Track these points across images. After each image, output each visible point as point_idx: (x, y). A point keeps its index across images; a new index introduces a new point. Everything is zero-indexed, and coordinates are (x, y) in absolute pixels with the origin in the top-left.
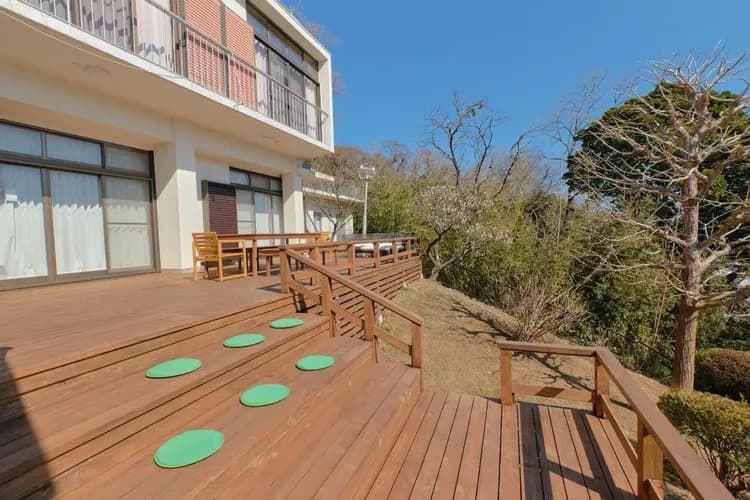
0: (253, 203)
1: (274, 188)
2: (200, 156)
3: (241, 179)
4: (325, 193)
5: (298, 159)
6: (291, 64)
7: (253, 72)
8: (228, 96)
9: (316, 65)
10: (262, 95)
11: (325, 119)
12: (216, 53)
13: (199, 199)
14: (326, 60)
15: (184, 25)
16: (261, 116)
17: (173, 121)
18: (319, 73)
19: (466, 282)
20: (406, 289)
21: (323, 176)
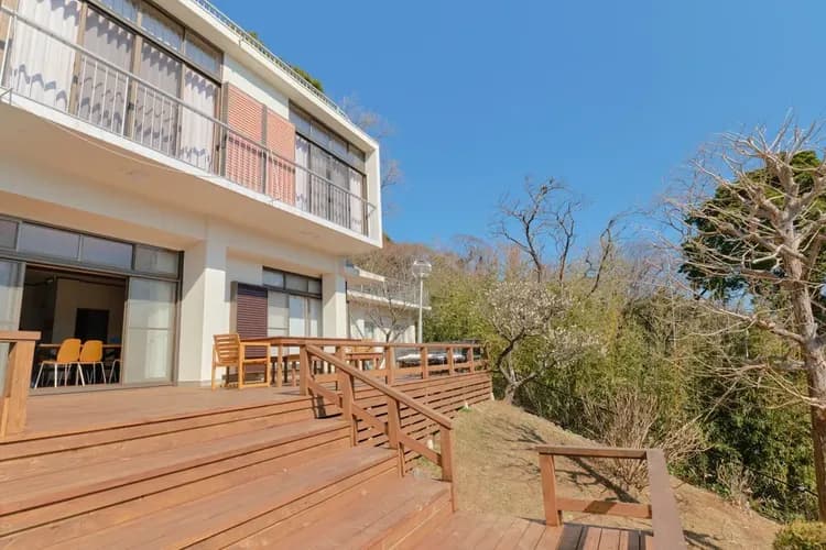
0: (287, 306)
1: (313, 290)
2: (232, 256)
3: (276, 281)
4: (375, 298)
5: (341, 256)
6: (335, 157)
7: (292, 167)
8: (264, 192)
9: (363, 155)
10: (301, 189)
11: (372, 211)
12: (254, 151)
13: (226, 301)
14: (374, 150)
15: (226, 128)
16: (298, 210)
17: (208, 219)
18: (366, 164)
19: (555, 407)
20: (468, 411)
21: (372, 276)
